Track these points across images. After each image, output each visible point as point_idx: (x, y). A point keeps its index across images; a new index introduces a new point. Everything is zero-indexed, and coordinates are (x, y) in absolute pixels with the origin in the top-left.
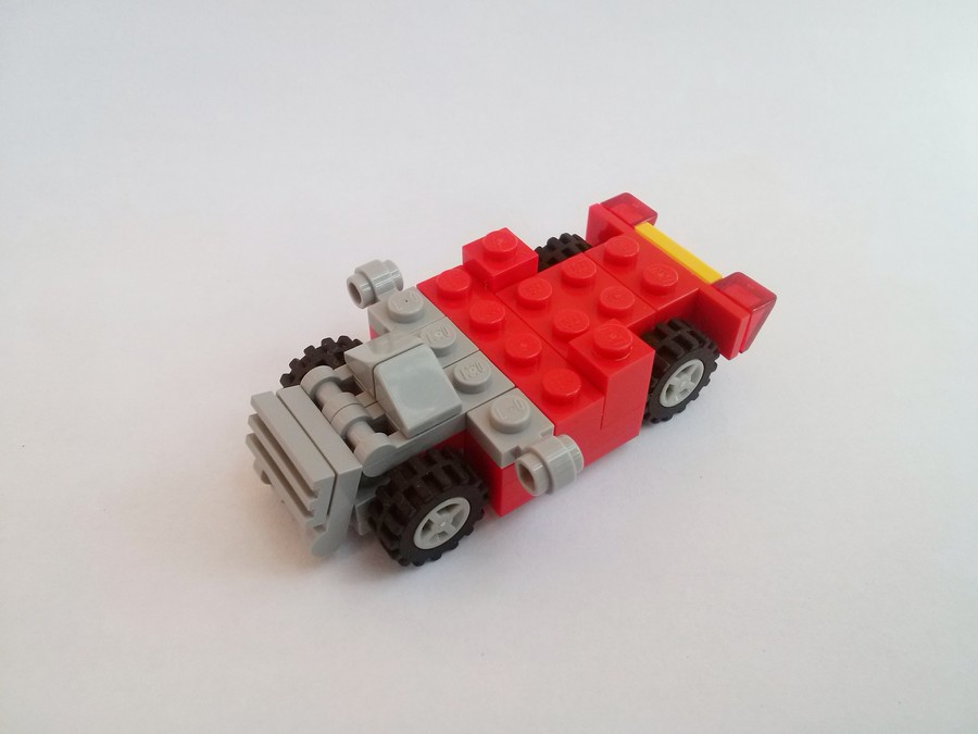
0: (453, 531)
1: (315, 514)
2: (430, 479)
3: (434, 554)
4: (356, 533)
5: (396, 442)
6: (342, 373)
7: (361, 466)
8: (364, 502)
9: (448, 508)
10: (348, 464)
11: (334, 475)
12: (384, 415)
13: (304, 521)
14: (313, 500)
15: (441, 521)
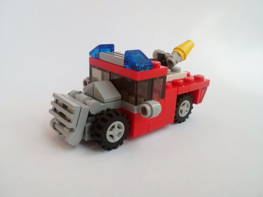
1: (73, 121)
5: (101, 104)
8: (89, 125)
11: (80, 107)
14: (73, 115)
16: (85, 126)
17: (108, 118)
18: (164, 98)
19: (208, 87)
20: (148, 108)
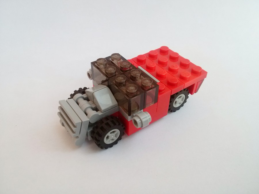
0: (116, 139)
1: (76, 133)
2: (107, 124)
3: (111, 146)
4: (88, 140)
5: (99, 113)
6: (85, 96)
7: (89, 120)
8: (90, 130)
9: (113, 132)
10: (85, 119)
11: (81, 121)
12: (96, 107)
13: (73, 135)
14: (76, 128)
15: (112, 136)
16: (87, 132)
17: (105, 127)
18: (157, 102)
19: (205, 79)
20: (138, 120)
